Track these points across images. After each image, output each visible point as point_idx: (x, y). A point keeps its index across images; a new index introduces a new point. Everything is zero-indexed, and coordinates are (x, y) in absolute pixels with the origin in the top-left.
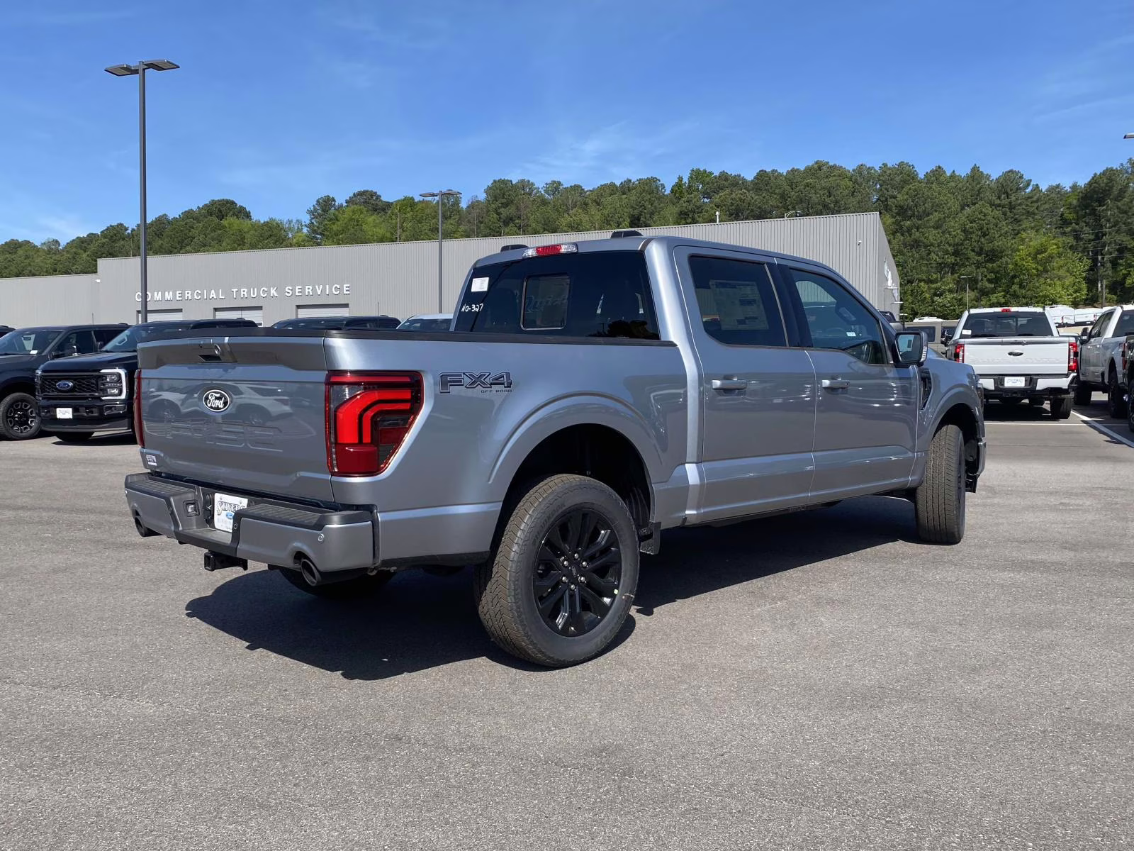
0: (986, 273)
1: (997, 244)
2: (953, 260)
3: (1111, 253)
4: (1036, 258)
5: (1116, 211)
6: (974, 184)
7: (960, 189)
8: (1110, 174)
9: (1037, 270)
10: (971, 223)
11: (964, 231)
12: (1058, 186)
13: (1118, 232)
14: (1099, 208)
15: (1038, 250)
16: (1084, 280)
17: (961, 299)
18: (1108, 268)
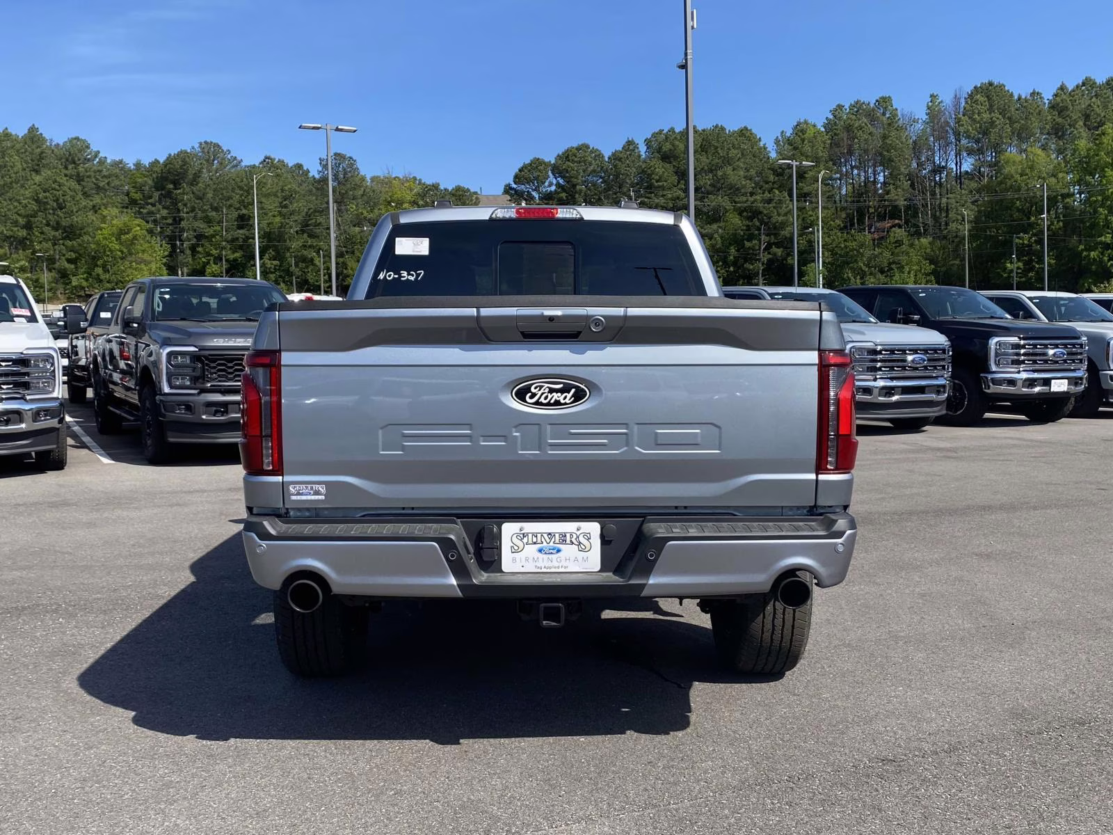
0: (64, 252)
1: (76, 219)
2: (25, 234)
3: (189, 240)
4: (120, 239)
5: (192, 196)
6: (34, 147)
7: (18, 151)
8: (183, 157)
9: (122, 252)
10: (45, 192)
11: (37, 201)
12: (121, 162)
13: (195, 218)
14: (175, 192)
15: (121, 230)
16: (165, 265)
17: (37, 280)
18: (187, 255)
